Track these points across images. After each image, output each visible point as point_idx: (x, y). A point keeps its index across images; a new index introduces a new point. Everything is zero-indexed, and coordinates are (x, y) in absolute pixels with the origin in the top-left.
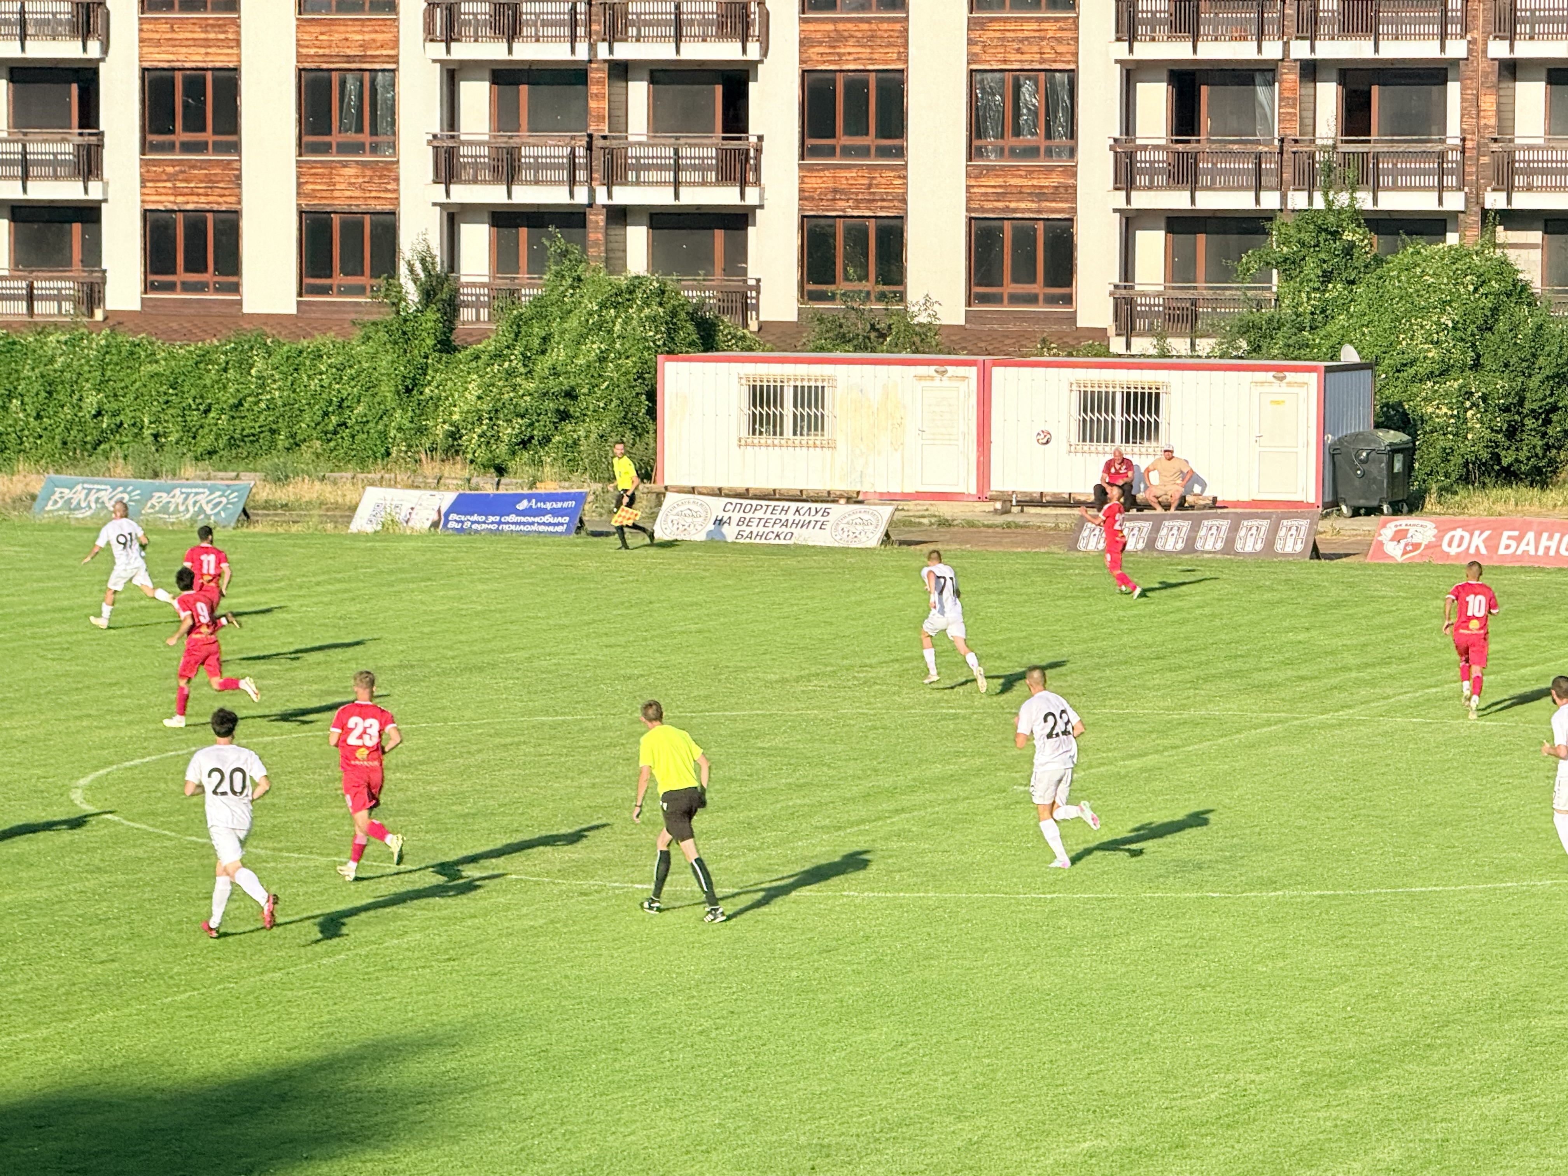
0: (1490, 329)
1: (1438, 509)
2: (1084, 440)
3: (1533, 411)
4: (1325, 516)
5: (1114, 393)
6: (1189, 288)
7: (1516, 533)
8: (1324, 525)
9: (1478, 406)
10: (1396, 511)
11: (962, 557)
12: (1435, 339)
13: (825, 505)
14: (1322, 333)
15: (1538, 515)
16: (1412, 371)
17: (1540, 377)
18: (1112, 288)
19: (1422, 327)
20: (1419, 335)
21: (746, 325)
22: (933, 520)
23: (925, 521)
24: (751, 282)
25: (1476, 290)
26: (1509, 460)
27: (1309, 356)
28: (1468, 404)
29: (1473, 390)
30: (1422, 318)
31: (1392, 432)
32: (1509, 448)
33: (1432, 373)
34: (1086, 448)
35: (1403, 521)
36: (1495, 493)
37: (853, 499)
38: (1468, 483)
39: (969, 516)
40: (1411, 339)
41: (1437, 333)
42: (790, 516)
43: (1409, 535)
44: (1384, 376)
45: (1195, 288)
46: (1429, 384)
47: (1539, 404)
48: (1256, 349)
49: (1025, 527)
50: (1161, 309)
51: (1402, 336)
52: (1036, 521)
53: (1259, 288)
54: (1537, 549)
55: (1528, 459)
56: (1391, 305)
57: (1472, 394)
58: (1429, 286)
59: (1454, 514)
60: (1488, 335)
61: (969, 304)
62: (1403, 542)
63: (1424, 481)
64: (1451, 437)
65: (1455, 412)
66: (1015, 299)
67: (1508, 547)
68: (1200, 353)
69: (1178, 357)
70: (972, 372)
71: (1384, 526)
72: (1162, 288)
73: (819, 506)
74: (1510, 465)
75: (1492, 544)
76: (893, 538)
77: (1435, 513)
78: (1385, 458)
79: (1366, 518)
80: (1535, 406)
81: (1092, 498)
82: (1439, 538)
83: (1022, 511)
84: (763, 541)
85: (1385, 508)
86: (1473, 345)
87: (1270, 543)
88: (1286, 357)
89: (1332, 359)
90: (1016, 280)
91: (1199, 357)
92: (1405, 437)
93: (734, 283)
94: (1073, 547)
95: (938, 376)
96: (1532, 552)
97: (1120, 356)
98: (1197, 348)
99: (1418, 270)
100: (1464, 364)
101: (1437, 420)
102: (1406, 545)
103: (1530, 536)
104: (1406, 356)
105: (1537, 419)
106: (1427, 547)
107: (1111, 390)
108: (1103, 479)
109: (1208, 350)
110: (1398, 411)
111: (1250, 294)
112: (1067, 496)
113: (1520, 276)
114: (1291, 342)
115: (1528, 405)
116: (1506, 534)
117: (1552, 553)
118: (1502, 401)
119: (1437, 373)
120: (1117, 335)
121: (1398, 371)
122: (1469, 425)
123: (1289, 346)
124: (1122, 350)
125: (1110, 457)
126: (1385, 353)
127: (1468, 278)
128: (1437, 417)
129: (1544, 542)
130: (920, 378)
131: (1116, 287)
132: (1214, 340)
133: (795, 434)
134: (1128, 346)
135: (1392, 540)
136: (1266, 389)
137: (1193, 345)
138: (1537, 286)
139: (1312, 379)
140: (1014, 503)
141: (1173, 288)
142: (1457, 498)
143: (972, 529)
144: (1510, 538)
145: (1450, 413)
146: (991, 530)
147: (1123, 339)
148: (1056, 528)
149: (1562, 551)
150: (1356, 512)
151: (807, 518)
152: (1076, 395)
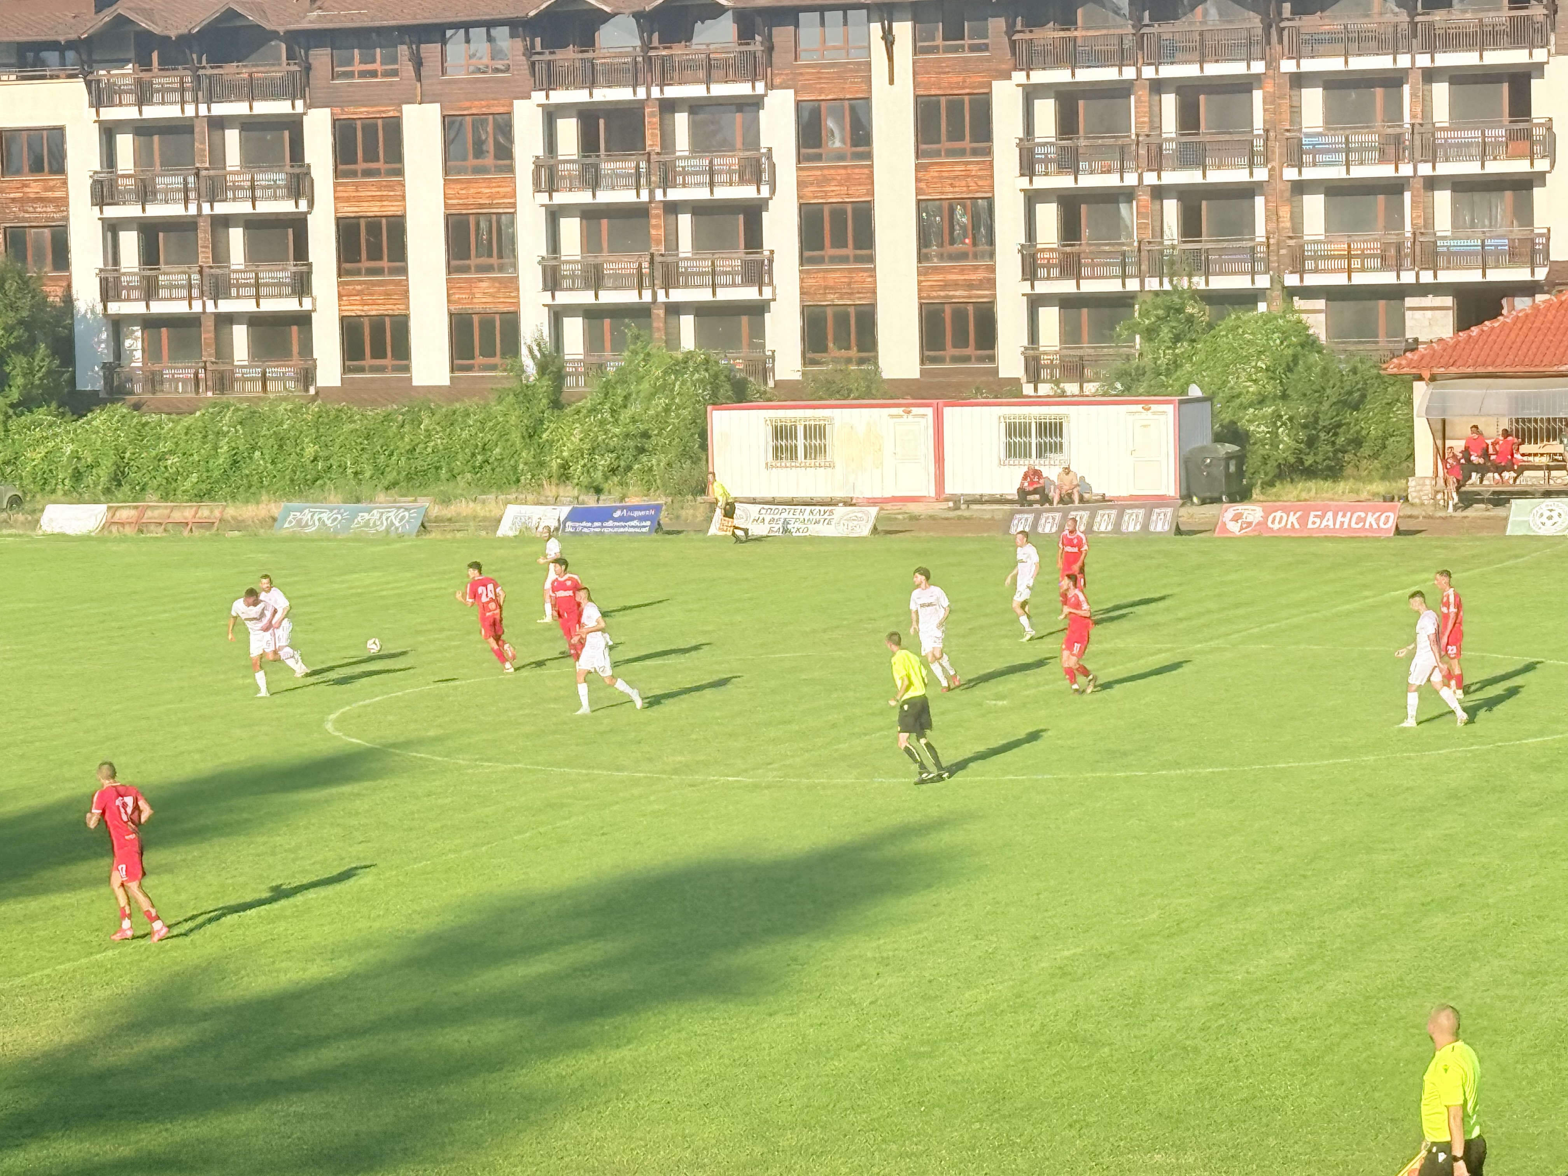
0: (1293, 370)
1: (1262, 498)
2: (1010, 457)
3: (1325, 427)
4: (1183, 505)
5: (1030, 424)
6: (1077, 348)
7: (1319, 513)
8: (1183, 511)
9: (1286, 425)
10: (1232, 501)
11: (928, 541)
12: (1254, 378)
13: (830, 508)
14: (1175, 377)
15: (1332, 500)
16: (1238, 401)
17: (1328, 403)
18: (1023, 349)
19: (1244, 370)
20: (1243, 376)
21: (766, 383)
22: (906, 516)
23: (900, 517)
24: (768, 353)
25: (1282, 343)
26: (1310, 462)
27: (1165, 393)
28: (1279, 424)
29: (1283, 414)
30: (1244, 364)
31: (1227, 445)
32: (1309, 454)
33: (1252, 402)
34: (1011, 462)
35: (1239, 507)
36: (1300, 485)
37: (848, 503)
38: (1282, 478)
39: (930, 512)
40: (1237, 379)
41: (1255, 374)
42: (806, 516)
43: (1244, 517)
44: (1219, 405)
45: (1081, 348)
46: (1251, 410)
47: (1329, 422)
48: (1128, 389)
49: (971, 519)
50: (1058, 362)
51: (1230, 377)
52: (977, 515)
53: (1127, 347)
54: (1334, 524)
55: (1323, 461)
56: (1222, 355)
57: (1282, 416)
58: (1249, 341)
59: (1273, 501)
60: (1291, 374)
61: (922, 363)
62: (1240, 522)
63: (1250, 478)
64: (1268, 447)
65: (1271, 430)
66: (955, 359)
67: (1314, 523)
68: (1088, 393)
69: (1072, 396)
70: (929, 411)
71: (1226, 510)
72: (1058, 348)
73: (826, 508)
74: (1311, 465)
75: (1303, 520)
76: (880, 528)
77: (1259, 501)
78: (1223, 463)
79: (1211, 505)
80: (1327, 423)
82: (1265, 518)
83: (968, 508)
85: (1224, 498)
86: (1281, 382)
87: (1146, 526)
88: (1149, 394)
89: (1181, 395)
90: (955, 346)
91: (1087, 396)
92: (1237, 448)
93: (756, 355)
95: (905, 415)
96: (1331, 526)
97: (1031, 397)
98: (1085, 390)
99: (1240, 331)
100: (1275, 395)
101: (1257, 435)
102: (1242, 523)
103: (1330, 515)
104: (1234, 391)
105: (1328, 433)
106: (1259, 524)
107: (1028, 421)
108: (1023, 485)
109: (1093, 390)
110: (1230, 430)
111: (1121, 350)
112: (999, 496)
113: (1311, 332)
114: (1152, 383)
115: (1321, 423)
116: (1312, 514)
117: (1346, 526)
118: (1303, 421)
119: (1256, 402)
120: (1028, 382)
121: (1229, 402)
122: (1280, 438)
123: (1151, 386)
124: (1032, 393)
125: (1028, 469)
126: (1219, 389)
127: (1276, 335)
128: (1257, 433)
129: (1339, 519)
130: (891, 416)
131: (1026, 348)
132: (1098, 384)
133: (806, 458)
134: (1036, 389)
135: (1232, 520)
136: (1137, 416)
137: (1081, 387)
138: (1323, 338)
139: (1170, 409)
140: (962, 502)
141: (1066, 348)
142: (1274, 490)
143: (934, 522)
145: (1266, 430)
146: (947, 522)
147: (1032, 385)
148: (993, 519)
149: (1353, 525)
150: (1203, 502)
151: (818, 517)
152: (1003, 425)
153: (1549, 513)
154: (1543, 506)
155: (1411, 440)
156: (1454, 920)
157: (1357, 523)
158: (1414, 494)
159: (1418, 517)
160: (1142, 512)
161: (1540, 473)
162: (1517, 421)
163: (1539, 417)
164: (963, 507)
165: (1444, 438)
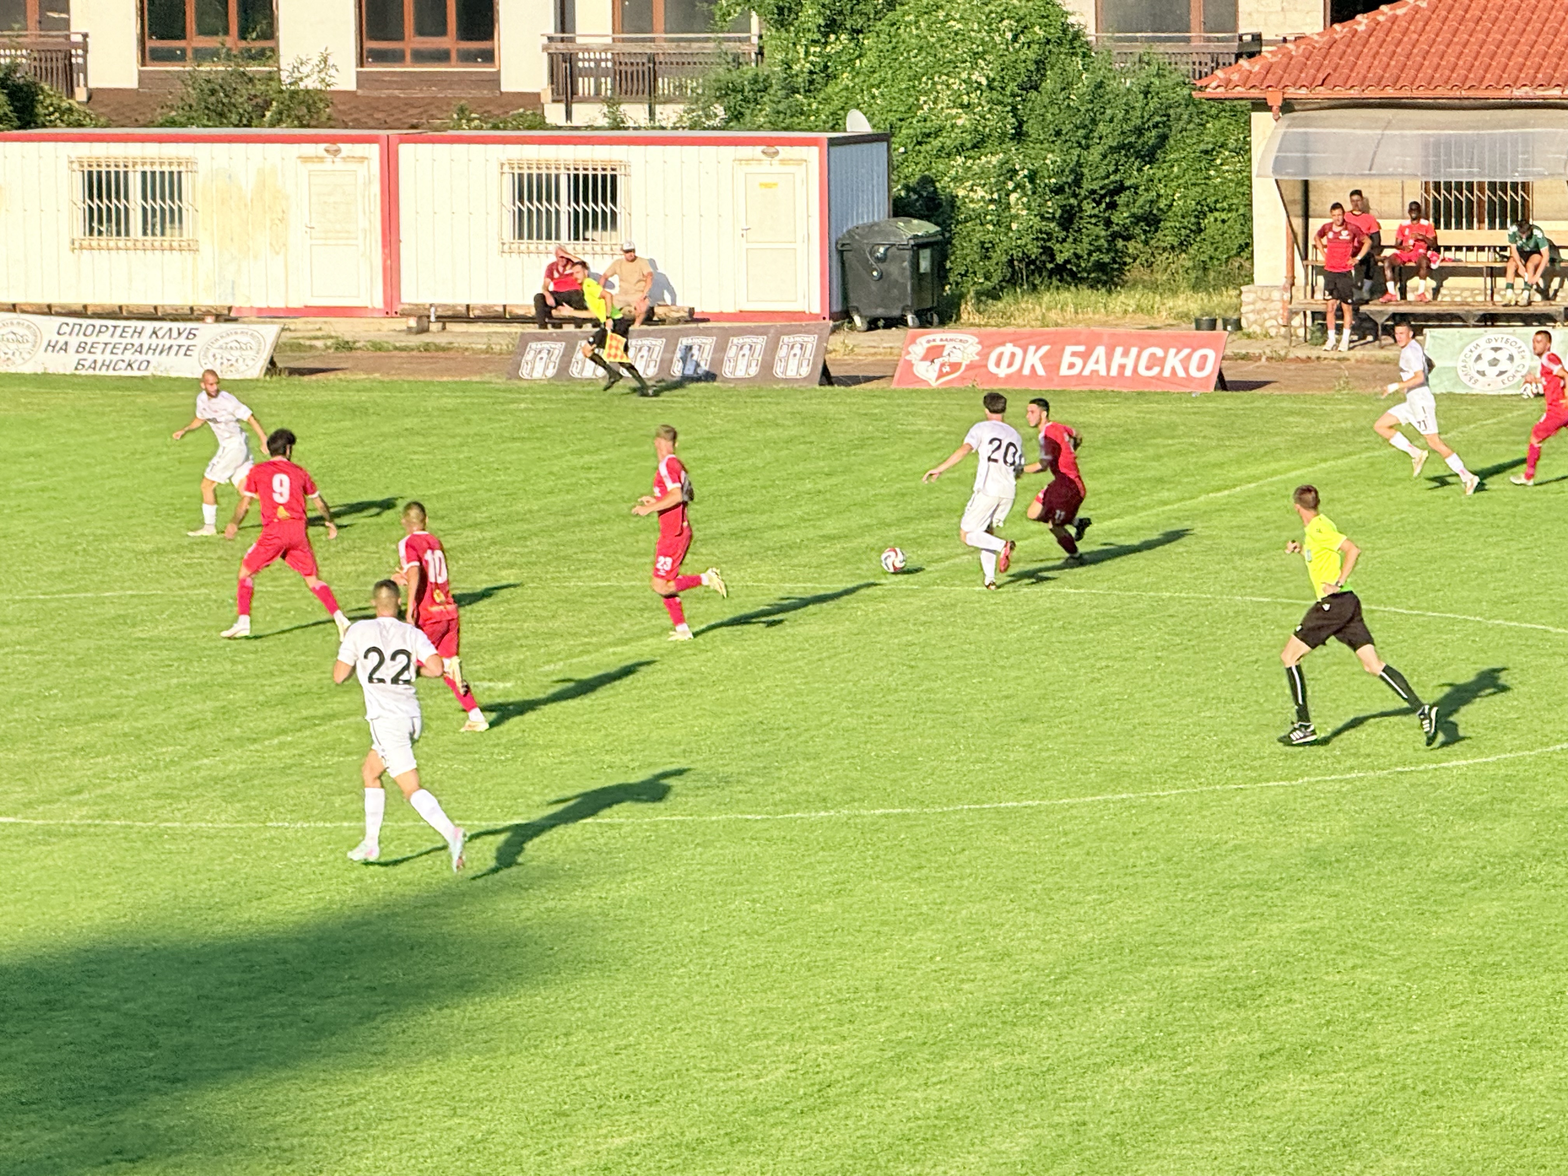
0: (1036, 88)
1: (977, 319)
2: (521, 237)
3: (1093, 192)
4: (834, 330)
5: (557, 177)
6: (644, 40)
7: (1082, 348)
8: (836, 342)
9: (1023, 188)
10: (924, 322)
11: (371, 390)
12: (966, 102)
13: (190, 325)
14: (822, 95)
15: (1105, 324)
16: (937, 143)
17: (1100, 149)
18: (545, 41)
19: (948, 86)
20: (945, 95)
21: (71, 94)
22: (329, 342)
23: (319, 344)
24: (78, 38)
25: (1015, 38)
26: (1066, 255)
27: (804, 125)
28: (1011, 185)
29: (1017, 167)
30: (947, 75)
31: (915, 222)
32: (1064, 240)
33: (962, 145)
34: (523, 247)
35: (936, 336)
36: (1047, 297)
37: (224, 316)
38: (1015, 284)
39: (374, 336)
40: (935, 103)
41: (968, 94)
42: (145, 340)
43: (945, 353)
44: (902, 150)
45: (652, 40)
46: (960, 160)
47: (1101, 183)
48: (736, 116)
49: (449, 349)
50: (610, 64)
51: (922, 99)
52: (460, 342)
53: (735, 40)
54: (1108, 369)
55: (1090, 254)
56: (908, 58)
57: (1015, 172)
58: (956, 34)
59: (997, 326)
60: (1033, 94)
61: (361, 63)
62: (938, 362)
63: (957, 284)
64: (991, 228)
65: (995, 196)
66: (420, 57)
68: (664, 124)
69: (635, 129)
70: (373, 151)
71: (913, 341)
72: (609, 40)
73: (181, 325)
74: (1067, 262)
75: (1052, 362)
76: (280, 365)
77: (972, 325)
78: (908, 254)
79: (887, 331)
80: (1095, 186)
81: (532, 312)
82: (984, 355)
83: (444, 328)
84: (111, 373)
85: (910, 318)
86: (1014, 109)
87: (767, 366)
88: (774, 127)
89: (833, 129)
90: (421, 31)
91: (663, 128)
92: (932, 228)
93: (54, 39)
94: (514, 373)
95: (329, 157)
96: (1103, 372)
97: (560, 128)
98: (658, 116)
99: (941, 14)
100: (1004, 134)
101: (972, 206)
102: (943, 365)
103: (1100, 351)
104: (929, 124)
105: (1098, 203)
106: (970, 367)
107: (553, 172)
108: (546, 288)
109: (674, 118)
110: (921, 196)
111: (725, 46)
112: (501, 309)
113: (1071, 20)
114: (781, 107)
115: (1086, 185)
116: (1069, 349)
117: (1128, 372)
118: (1053, 180)
119: (969, 145)
120: (554, 101)
121: (919, 143)
122: (1013, 211)
123: (778, 112)
124: (562, 121)
125: (553, 259)
126: (901, 120)
127: (1006, 22)
128: (972, 201)
129: (1117, 359)
130: (305, 159)
131: (550, 39)
132: (682, 106)
133: (145, 233)
134: (569, 115)
135: (924, 359)
136: (754, 168)
137: (652, 113)
138: (1091, 33)
139: (812, 154)
140: (433, 319)
141: (624, 40)
142: (1000, 305)
143: (379, 353)
144: (1074, 354)
145: (988, 197)
146: (404, 354)
147: (562, 107)
148: (488, 350)
149: (1142, 370)
150: (872, 325)
151: (168, 342)
152: (507, 180)
153: (1492, 355)
154: (1482, 341)
155: (1247, 219)
156: (1315, 1086)
157: (1148, 368)
158: (1252, 317)
159: (1259, 358)
160: (760, 342)
161: (1478, 282)
162: (1437, 186)
163: (1475, 180)
164: (435, 327)
165: (1306, 216)
